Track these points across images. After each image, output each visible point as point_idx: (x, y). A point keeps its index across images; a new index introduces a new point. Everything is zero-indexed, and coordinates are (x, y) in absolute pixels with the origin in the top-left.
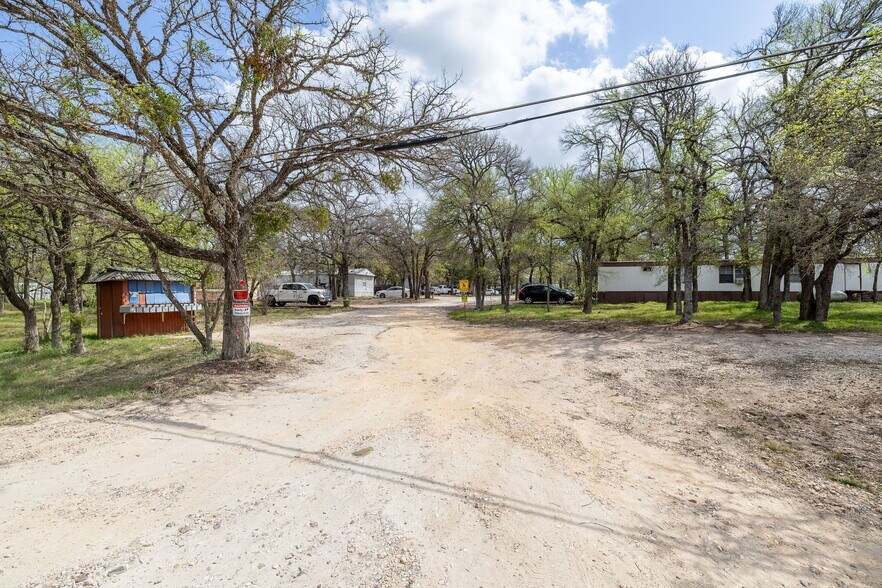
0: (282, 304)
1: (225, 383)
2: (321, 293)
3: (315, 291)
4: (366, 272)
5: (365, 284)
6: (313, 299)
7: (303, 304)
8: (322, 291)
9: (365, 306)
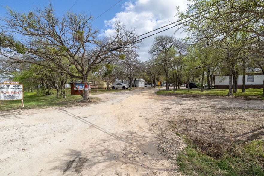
0: (117, 88)
1: (80, 105)
2: (126, 86)
3: (124, 85)
4: (142, 79)
5: (142, 83)
6: (124, 87)
7: (121, 89)
8: (126, 85)
9: (138, 89)
